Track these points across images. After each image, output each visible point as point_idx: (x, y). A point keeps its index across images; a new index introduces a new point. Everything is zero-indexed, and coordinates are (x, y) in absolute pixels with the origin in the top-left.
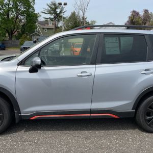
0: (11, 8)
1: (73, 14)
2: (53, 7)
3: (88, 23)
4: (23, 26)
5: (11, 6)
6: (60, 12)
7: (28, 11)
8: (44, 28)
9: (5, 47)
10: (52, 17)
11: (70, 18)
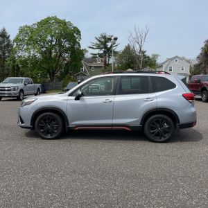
0: (54, 45)
1: (128, 48)
2: (103, 40)
3: (148, 57)
4: (66, 64)
5: (54, 43)
6: (111, 46)
7: (73, 47)
8: (90, 67)
9: (46, 90)
10: (102, 52)
11: (123, 52)
